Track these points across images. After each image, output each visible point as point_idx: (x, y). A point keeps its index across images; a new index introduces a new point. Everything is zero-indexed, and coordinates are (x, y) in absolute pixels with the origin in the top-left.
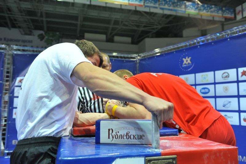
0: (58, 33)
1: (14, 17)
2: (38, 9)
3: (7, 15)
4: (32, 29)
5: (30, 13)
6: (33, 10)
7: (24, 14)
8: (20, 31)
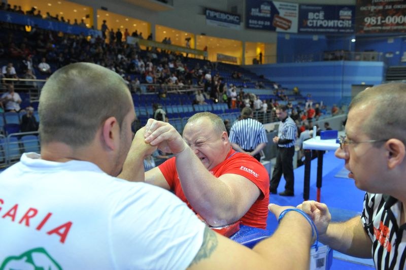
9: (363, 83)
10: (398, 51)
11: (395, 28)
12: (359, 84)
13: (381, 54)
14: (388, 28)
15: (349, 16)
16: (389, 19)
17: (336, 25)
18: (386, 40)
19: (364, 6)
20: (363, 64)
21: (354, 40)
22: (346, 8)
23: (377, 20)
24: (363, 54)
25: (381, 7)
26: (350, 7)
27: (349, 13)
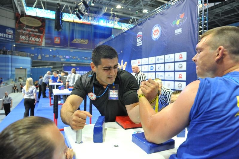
9: (21, 68)
10: (36, 53)
11: (35, 43)
12: (19, 68)
13: (29, 54)
14: (31, 42)
15: (12, 33)
16: (32, 38)
17: (4, 36)
18: (31, 48)
19: (20, 30)
20: (20, 58)
21: (14, 46)
22: (10, 29)
23: (26, 38)
24: (20, 53)
25: (28, 32)
26: (12, 29)
27: (12, 32)
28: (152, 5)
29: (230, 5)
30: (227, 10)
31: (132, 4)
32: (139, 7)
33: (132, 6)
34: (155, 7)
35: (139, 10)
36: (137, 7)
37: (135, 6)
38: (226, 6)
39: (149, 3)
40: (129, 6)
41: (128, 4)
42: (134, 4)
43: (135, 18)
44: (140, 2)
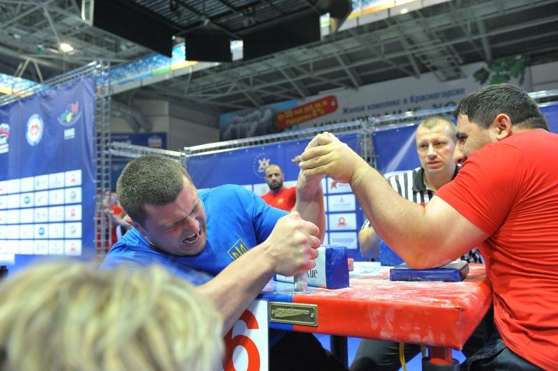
0: (519, 57)
1: (420, 52)
2: (465, 20)
3: (408, 53)
4: (460, 65)
5: (449, 33)
6: (454, 25)
7: (438, 40)
8: (437, 76)
28: (87, 35)
29: (267, 64)
30: (263, 73)
31: (25, 24)
32: (46, 34)
33: (25, 30)
34: (94, 41)
35: (46, 44)
36: (40, 34)
37: (33, 32)
38: (259, 64)
39: (77, 28)
40: (13, 29)
41: (11, 22)
42: (30, 25)
43: (35, 61)
44: (47, 24)
